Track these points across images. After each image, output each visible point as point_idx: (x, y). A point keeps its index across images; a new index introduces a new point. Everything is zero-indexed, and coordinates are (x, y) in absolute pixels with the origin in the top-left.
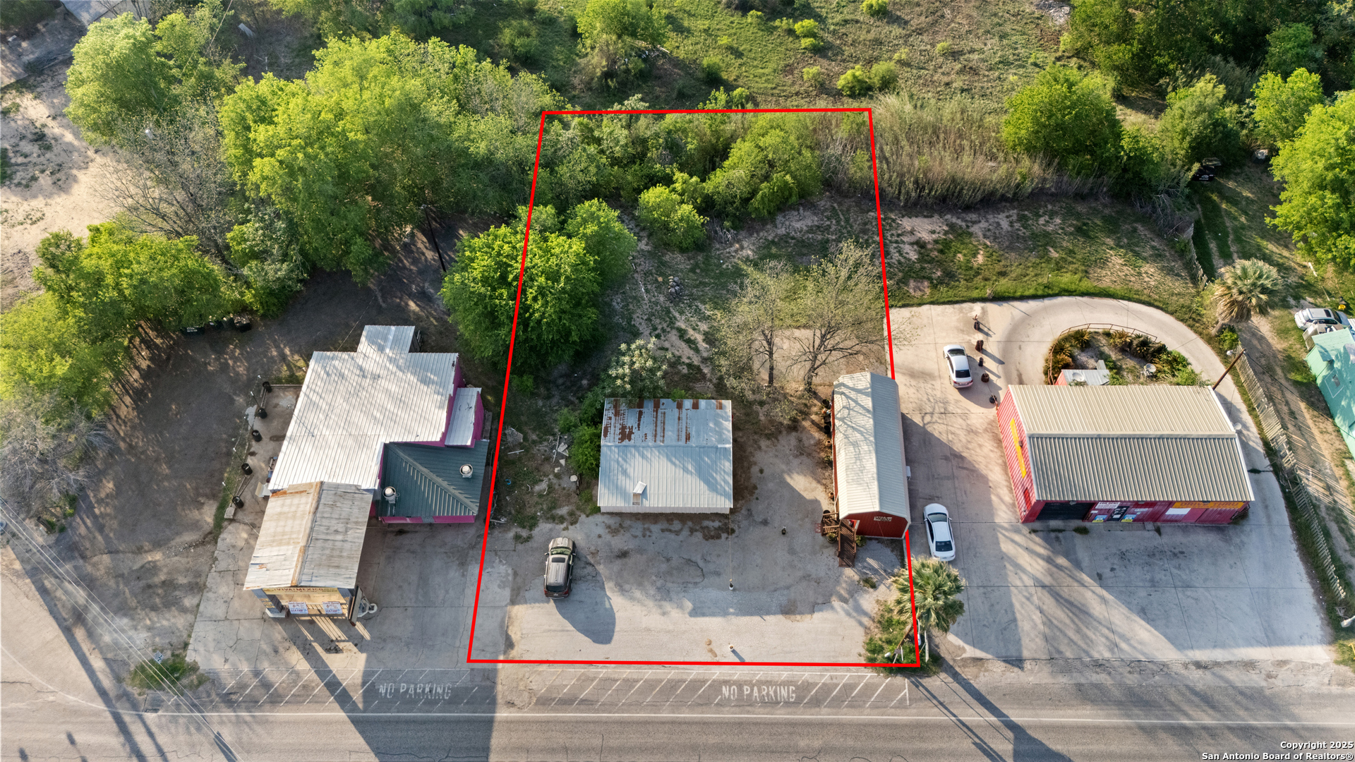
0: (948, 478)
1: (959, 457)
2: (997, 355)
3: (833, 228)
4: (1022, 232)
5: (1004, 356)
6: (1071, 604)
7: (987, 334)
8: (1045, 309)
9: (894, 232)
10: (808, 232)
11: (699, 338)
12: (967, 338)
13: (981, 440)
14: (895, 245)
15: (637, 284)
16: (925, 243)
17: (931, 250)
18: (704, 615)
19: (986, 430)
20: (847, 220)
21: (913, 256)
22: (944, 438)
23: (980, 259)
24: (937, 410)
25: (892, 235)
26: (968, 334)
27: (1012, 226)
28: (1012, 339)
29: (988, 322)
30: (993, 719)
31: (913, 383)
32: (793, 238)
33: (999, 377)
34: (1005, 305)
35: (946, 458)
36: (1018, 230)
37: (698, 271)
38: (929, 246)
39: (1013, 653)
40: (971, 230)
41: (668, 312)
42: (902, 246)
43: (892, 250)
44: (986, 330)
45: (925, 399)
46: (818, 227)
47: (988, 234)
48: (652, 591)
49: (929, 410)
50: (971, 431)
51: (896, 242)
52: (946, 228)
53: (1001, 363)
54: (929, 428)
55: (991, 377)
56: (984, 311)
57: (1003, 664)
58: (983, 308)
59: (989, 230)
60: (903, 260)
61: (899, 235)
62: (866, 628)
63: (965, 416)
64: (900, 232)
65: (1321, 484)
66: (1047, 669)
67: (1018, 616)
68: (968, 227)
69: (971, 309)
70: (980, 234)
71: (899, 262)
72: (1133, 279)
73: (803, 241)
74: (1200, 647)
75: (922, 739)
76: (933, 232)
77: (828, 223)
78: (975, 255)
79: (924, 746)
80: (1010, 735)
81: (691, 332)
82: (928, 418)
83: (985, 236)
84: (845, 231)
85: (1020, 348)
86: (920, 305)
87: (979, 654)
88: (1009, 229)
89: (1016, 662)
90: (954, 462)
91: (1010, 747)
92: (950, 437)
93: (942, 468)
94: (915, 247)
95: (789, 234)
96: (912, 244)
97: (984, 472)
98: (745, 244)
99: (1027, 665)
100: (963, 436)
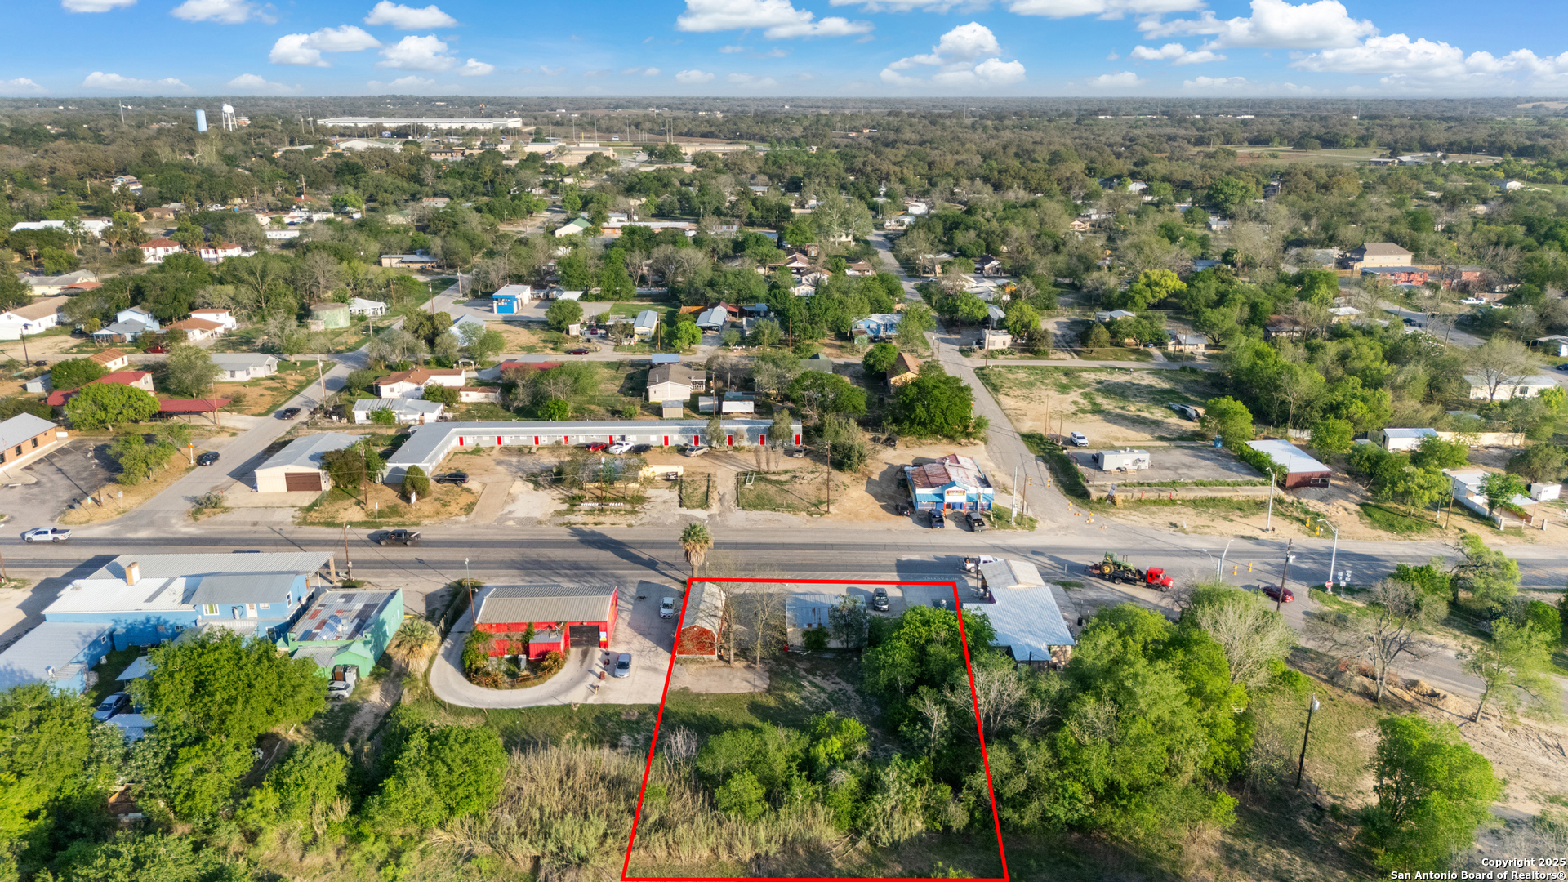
0: (653, 628)
1: (642, 634)
12: (608, 684)
13: (624, 639)
19: (619, 643)
21: (625, 737)
22: (647, 641)
24: (645, 652)
28: (575, 683)
31: (657, 666)
34: (567, 703)
35: (650, 634)
39: (644, 584)
45: (652, 659)
49: (650, 653)
50: (628, 642)
54: (653, 645)
60: (635, 734)
63: (628, 647)
66: (629, 580)
71: (639, 734)
85: (572, 679)
87: (662, 584)
97: (628, 627)
100: (633, 640)
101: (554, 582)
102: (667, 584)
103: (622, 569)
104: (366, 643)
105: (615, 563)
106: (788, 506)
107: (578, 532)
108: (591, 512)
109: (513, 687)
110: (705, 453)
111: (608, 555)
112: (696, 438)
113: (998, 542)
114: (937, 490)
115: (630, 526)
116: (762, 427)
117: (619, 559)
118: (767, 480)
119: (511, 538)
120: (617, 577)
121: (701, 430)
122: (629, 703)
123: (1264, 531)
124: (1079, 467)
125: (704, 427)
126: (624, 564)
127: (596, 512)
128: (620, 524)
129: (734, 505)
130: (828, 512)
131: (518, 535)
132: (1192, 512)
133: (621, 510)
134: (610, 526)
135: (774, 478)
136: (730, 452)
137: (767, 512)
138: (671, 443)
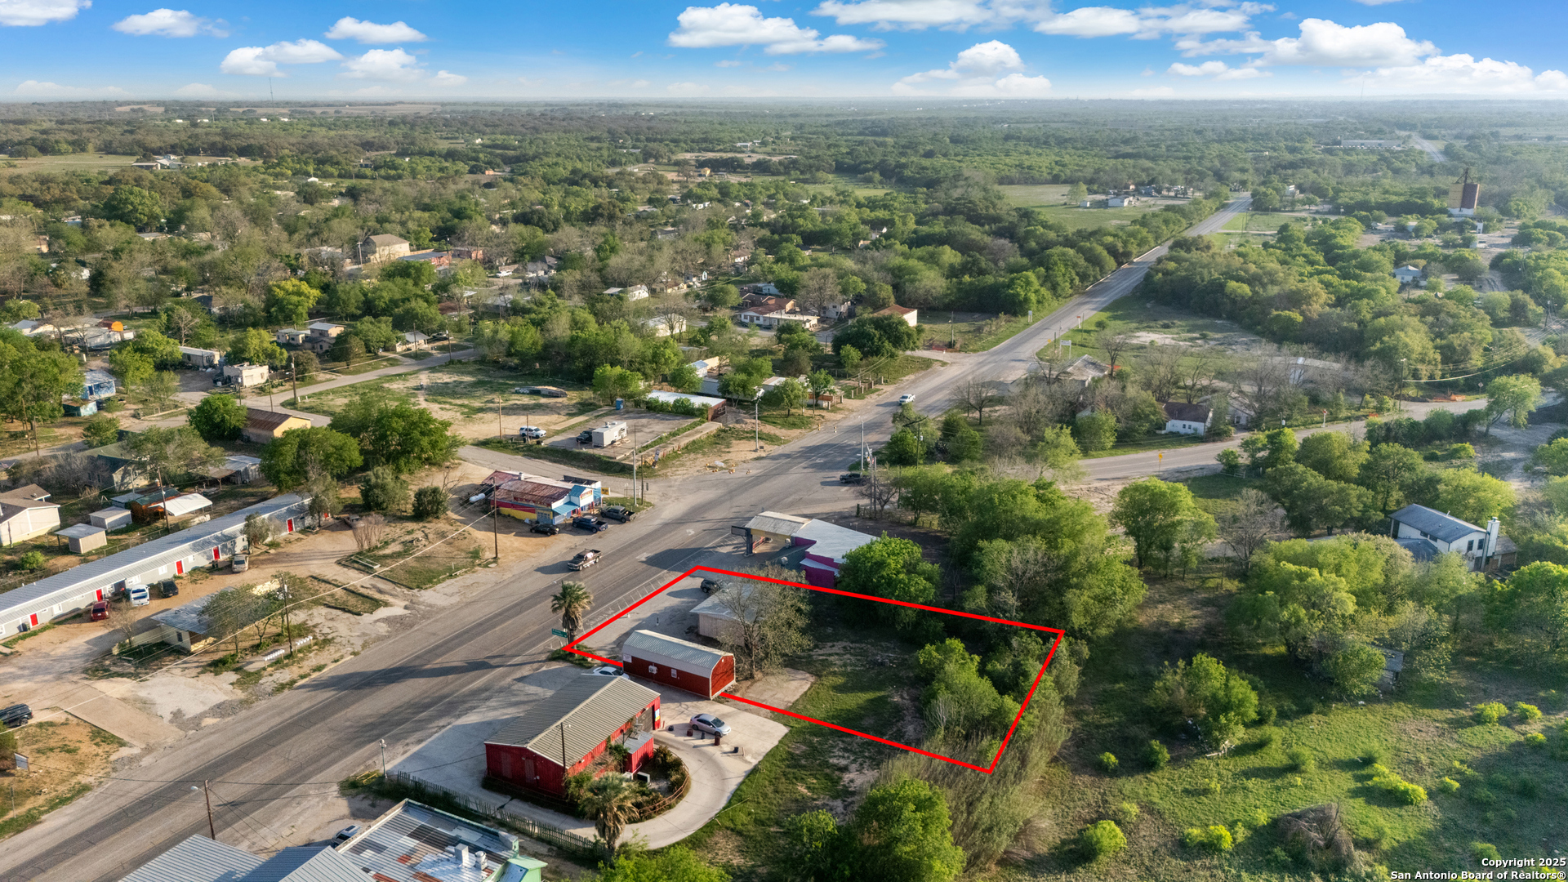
5: (700, 750)
7: (726, 753)
8: (723, 790)
9: (867, 764)
12: (732, 744)
14: (852, 758)
16: (843, 772)
17: (832, 771)
21: (832, 761)
23: (803, 790)
25: (865, 762)
26: (736, 745)
28: (709, 759)
29: (735, 759)
30: (508, 663)
33: (685, 740)
34: (745, 774)
37: (894, 677)
38: (837, 772)
39: (528, 680)
41: (862, 656)
42: (849, 761)
43: (847, 754)
44: (730, 754)
48: (680, 608)
51: (854, 760)
52: (852, 789)
53: (696, 747)
55: (690, 738)
56: (747, 762)
57: (525, 675)
58: (750, 764)
60: (832, 754)
61: (861, 765)
63: (672, 718)
64: (865, 766)
66: (506, 685)
67: (540, 688)
69: (756, 758)
71: (833, 752)
73: (891, 724)
74: (451, 729)
76: (851, 781)
78: (808, 788)
80: (494, 665)
86: (781, 742)
87: (540, 671)
89: (520, 680)
91: (491, 663)
94: (842, 766)
95: (904, 720)
96: (846, 766)
99: (516, 681)
101: (444, 727)
102: (544, 668)
103: (469, 683)
105: (447, 683)
106: (457, 569)
107: (320, 686)
108: (277, 664)
109: (680, 796)
111: (419, 683)
112: (216, 551)
114: (566, 499)
115: (354, 654)
116: (284, 509)
117: (441, 678)
118: (386, 557)
119: (263, 729)
120: (486, 690)
121: (217, 538)
122: (776, 743)
123: (756, 451)
124: (584, 450)
125: (218, 534)
126: (456, 679)
127: (286, 661)
128: (342, 657)
129: (406, 591)
130: (496, 558)
131: (260, 723)
132: (699, 456)
133: (310, 647)
134: (334, 665)
135: (387, 551)
136: (272, 551)
137: (448, 582)
138: (186, 569)
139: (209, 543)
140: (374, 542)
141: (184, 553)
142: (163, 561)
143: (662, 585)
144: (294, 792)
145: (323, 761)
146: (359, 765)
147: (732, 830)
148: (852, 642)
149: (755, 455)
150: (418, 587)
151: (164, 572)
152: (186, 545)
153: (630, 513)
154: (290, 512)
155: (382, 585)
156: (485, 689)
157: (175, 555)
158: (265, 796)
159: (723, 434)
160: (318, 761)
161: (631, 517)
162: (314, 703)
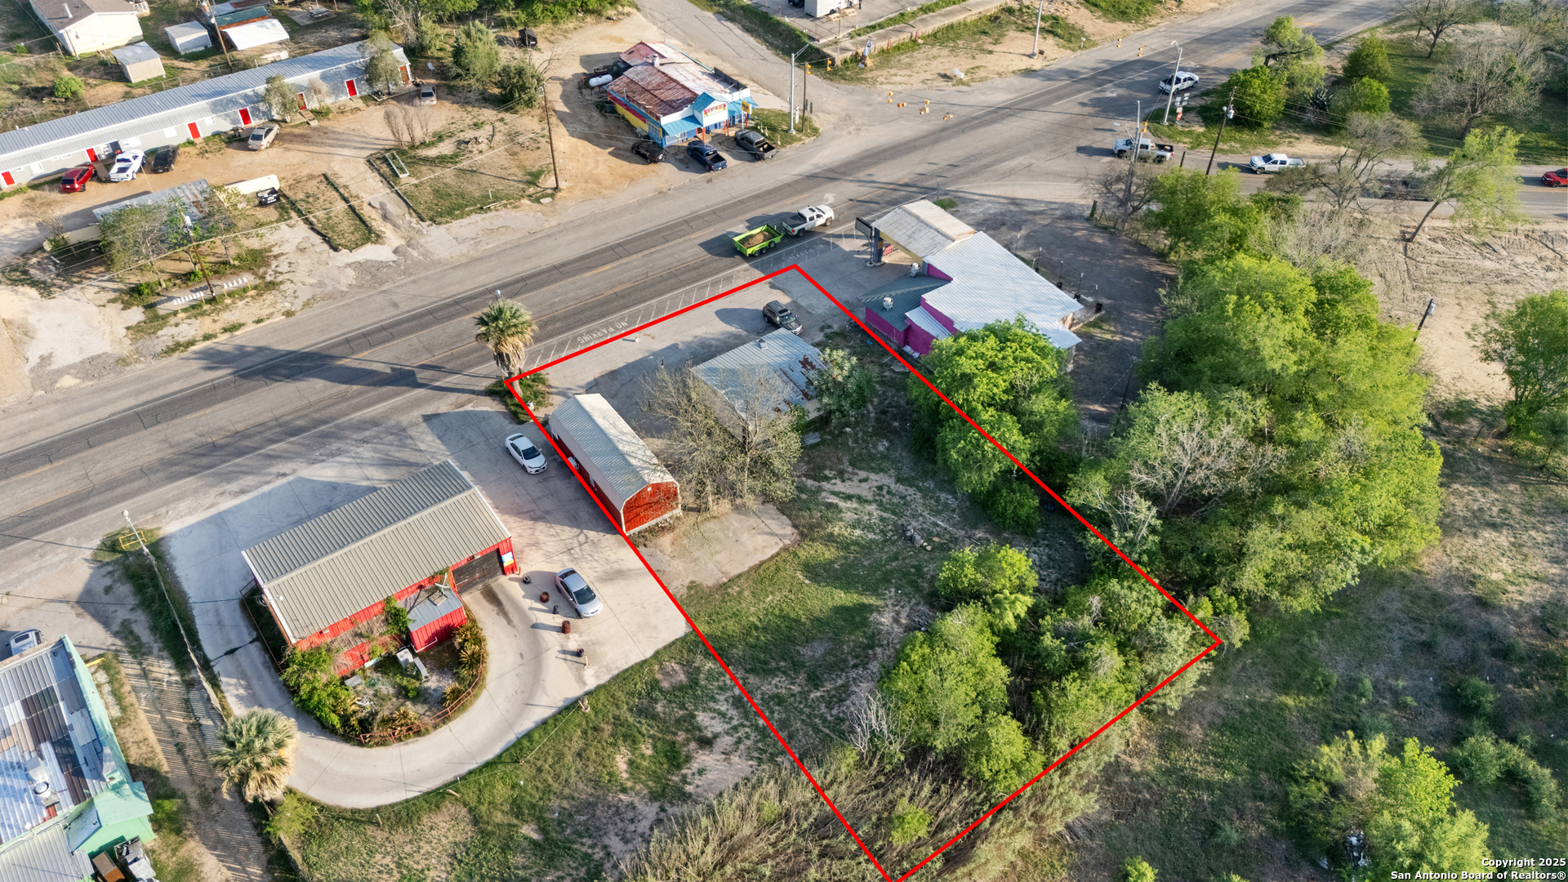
0: (539, 498)
1: (536, 519)
2: (545, 634)
3: (823, 710)
4: (584, 846)
5: (535, 636)
6: (397, 465)
7: (564, 652)
8: (511, 726)
9: (748, 743)
10: (845, 686)
11: (842, 504)
12: (585, 638)
13: (524, 541)
14: (735, 722)
15: (953, 526)
16: (701, 748)
17: (688, 740)
18: (669, 348)
19: (522, 552)
20: (817, 730)
21: (702, 718)
22: (558, 528)
23: (621, 763)
24: (577, 550)
25: (748, 738)
26: (586, 643)
27: (605, 847)
28: (534, 660)
29: (570, 668)
30: (437, 384)
31: (616, 566)
32: (855, 666)
33: (531, 609)
34: (561, 704)
35: (548, 513)
36: (593, 846)
37: (913, 570)
38: (693, 745)
39: (435, 421)
40: (655, 807)
41: (894, 513)
42: (727, 726)
43: (732, 712)
44: (569, 657)
45: (595, 555)
46: (842, 700)
47: (630, 815)
48: (714, 342)
49: (586, 546)
50: (536, 544)
51: (735, 728)
52: (689, 788)
53: (535, 626)
54: (576, 531)
55: (539, 606)
56: (581, 680)
57: (440, 412)
58: (584, 684)
59: (632, 821)
60: (712, 704)
61: (739, 741)
62: (550, 386)
63: (548, 556)
64: (742, 747)
65: (154, 675)
66: (405, 424)
67: (438, 441)
68: (663, 810)
69: (597, 676)
70: (640, 806)
71: (715, 701)
72: (408, 849)
73: (842, 670)
74: (284, 485)
75: (481, 356)
76: (701, 772)
77: (834, 712)
78: (631, 763)
79: (478, 354)
80: (420, 381)
81: (855, 505)
82: (582, 538)
83: (632, 806)
84: (807, 710)
85: (521, 655)
86: (657, 654)
87: (462, 409)
88: (606, 841)
89: (427, 418)
90: (539, 513)
91: (418, 376)
92: (552, 531)
93: (548, 504)
94: (709, 735)
95: (865, 668)
96: (716, 736)
97: (507, 517)
98: (897, 629)
99: (421, 420)
100: (542, 537)
101: (284, 475)
102: (469, 407)
103: (368, 405)
104: (116, 788)
105: (344, 398)
106: (497, 199)
107: (214, 358)
108: (194, 309)
109: (445, 719)
110: (277, 137)
111: (315, 389)
112: (244, 113)
113: (805, 168)
114: (686, 111)
115: (288, 314)
116: (343, 66)
117: (343, 387)
118: (426, 160)
119: (104, 413)
120: (377, 424)
121: (246, 97)
122: (649, 654)
123: (1031, 56)
124: (787, 20)
125: (249, 91)
126: (360, 394)
127: (206, 307)
128: (270, 316)
129: (414, 220)
130: (556, 189)
131: (111, 402)
132: (945, 52)
133: (245, 290)
134: (256, 326)
135: (432, 152)
136: (314, 123)
137: (475, 217)
138: (204, 133)
139: (233, 102)
140: (419, 135)
141: (200, 112)
142: (170, 121)
143: (722, 290)
144: (50, 535)
145: (120, 491)
146: (146, 512)
147: (471, 810)
148: (899, 480)
149: (1026, 63)
150: (432, 220)
151: (171, 135)
152: (203, 104)
153: (770, 148)
154: (352, 70)
155: (395, 207)
156: (374, 423)
157: (188, 114)
158: (19, 530)
159: (1004, 17)
160: (112, 489)
161: (768, 155)
162: (187, 385)
